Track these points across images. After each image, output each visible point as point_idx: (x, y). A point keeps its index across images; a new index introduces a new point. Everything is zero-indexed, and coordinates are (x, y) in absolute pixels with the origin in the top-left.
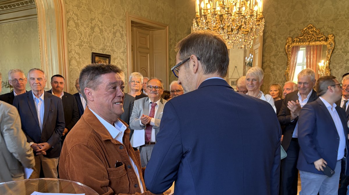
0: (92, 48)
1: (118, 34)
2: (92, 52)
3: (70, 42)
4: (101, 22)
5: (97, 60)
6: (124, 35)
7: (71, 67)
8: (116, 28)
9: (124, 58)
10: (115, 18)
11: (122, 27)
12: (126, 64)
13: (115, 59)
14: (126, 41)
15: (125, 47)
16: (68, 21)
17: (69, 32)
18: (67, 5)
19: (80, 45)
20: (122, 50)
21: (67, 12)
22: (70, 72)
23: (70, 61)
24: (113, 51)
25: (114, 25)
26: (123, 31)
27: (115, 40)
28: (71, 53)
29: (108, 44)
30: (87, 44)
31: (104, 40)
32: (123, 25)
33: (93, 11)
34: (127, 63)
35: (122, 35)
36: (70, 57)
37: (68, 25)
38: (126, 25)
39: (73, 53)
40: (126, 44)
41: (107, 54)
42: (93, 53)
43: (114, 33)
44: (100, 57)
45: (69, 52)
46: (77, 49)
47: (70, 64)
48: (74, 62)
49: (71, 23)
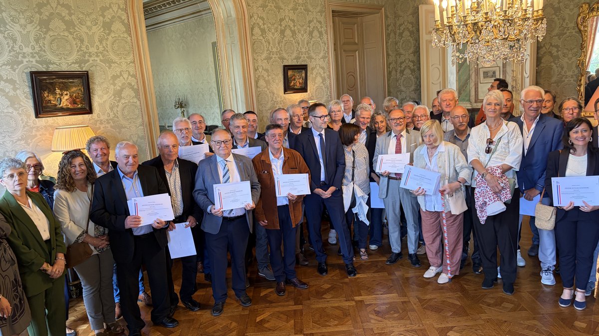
0: (283, 59)
1: (316, 33)
2: (283, 64)
3: (255, 56)
4: (293, 21)
5: (290, 75)
6: (324, 33)
7: (258, 89)
8: (312, 25)
9: (324, 65)
10: (311, 11)
11: (320, 22)
12: (328, 73)
13: (313, 69)
14: (326, 41)
15: (326, 49)
16: (252, 29)
17: (255, 42)
18: (250, 8)
19: (268, 58)
20: (322, 54)
21: (251, 17)
22: (258, 96)
23: (257, 82)
24: (310, 58)
25: (310, 22)
26: (321, 27)
27: (312, 42)
28: (258, 71)
29: (303, 50)
30: (277, 54)
31: (297, 45)
32: (322, 19)
33: (282, 9)
34: (329, 71)
35: (321, 33)
36: (257, 76)
37: (252, 35)
38: (325, 17)
39: (260, 70)
40: (327, 45)
41: (303, 63)
42: (285, 66)
43: (311, 33)
44: (294, 70)
45: (256, 70)
46: (265, 64)
47: (257, 87)
48: (262, 83)
49: (257, 30)
